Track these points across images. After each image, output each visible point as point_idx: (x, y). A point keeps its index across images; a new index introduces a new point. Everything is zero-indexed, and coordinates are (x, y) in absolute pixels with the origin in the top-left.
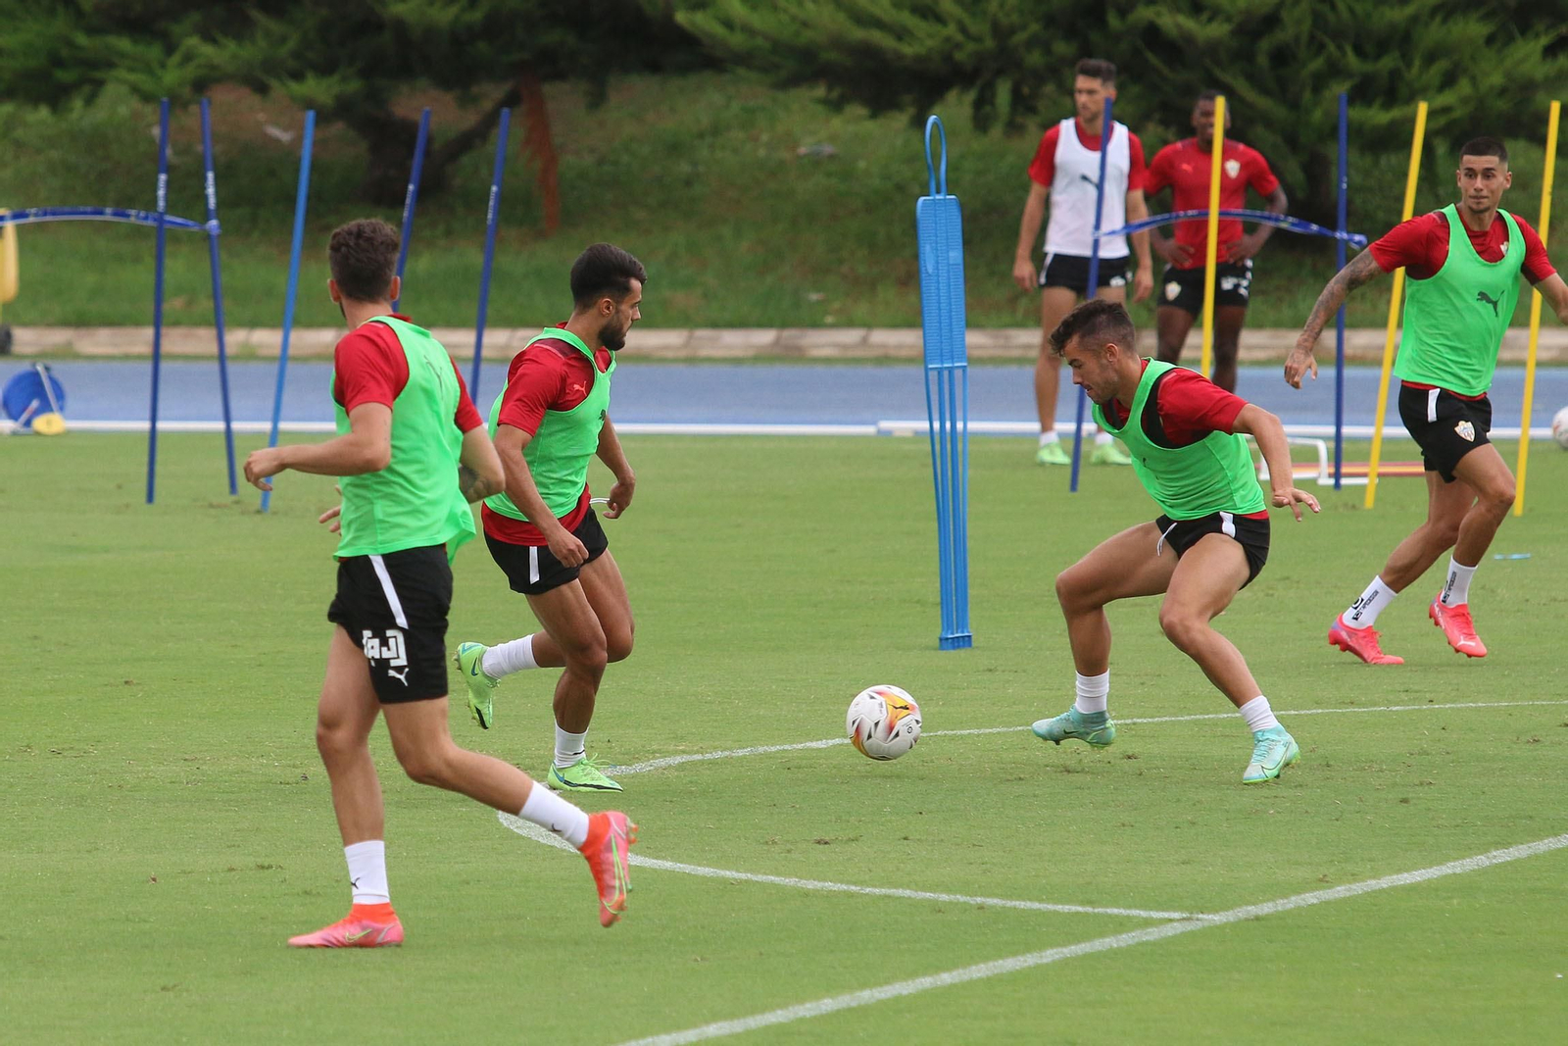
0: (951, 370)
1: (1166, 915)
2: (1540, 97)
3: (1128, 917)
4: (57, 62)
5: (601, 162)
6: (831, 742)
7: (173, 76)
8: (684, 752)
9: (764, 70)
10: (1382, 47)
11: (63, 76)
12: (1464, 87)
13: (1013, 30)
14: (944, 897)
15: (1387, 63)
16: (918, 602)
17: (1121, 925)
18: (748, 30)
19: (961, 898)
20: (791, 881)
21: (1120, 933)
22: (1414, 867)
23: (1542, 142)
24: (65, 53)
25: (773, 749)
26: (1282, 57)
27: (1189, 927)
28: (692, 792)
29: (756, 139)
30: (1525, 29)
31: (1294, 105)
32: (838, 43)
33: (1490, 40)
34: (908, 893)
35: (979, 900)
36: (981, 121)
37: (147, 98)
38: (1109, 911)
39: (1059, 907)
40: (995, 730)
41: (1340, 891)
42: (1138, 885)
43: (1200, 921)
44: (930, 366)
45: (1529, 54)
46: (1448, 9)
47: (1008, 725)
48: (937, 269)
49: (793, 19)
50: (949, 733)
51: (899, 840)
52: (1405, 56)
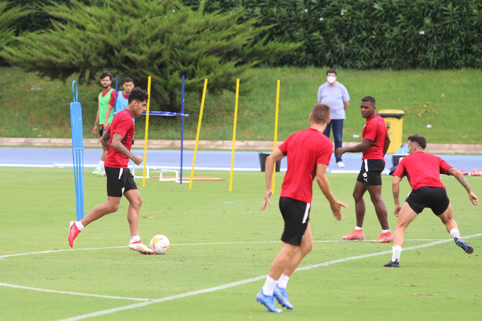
0: (79, 150)
1: (143, 299)
2: (233, 78)
3: (133, 300)
6: (48, 252)
8: (8, 254)
9: (23, 67)
10: (190, 63)
12: (212, 74)
14: (83, 294)
15: (191, 67)
16: (69, 213)
17: (131, 302)
18: (17, 57)
19: (87, 295)
20: (40, 289)
21: (131, 304)
22: (210, 287)
23: (234, 91)
25: (33, 253)
26: (162, 66)
27: (150, 303)
28: (11, 265)
29: (19, 86)
30: (229, 60)
31: (166, 79)
32: (41, 60)
33: (220, 62)
34: (72, 293)
35: (92, 295)
36: (80, 82)
38: (128, 298)
39: (114, 297)
40: (93, 249)
41: (190, 294)
42: (135, 291)
43: (152, 301)
44: (74, 149)
45: (230, 66)
46: (209, 53)
47: (97, 247)
48: (75, 122)
49: (29, 53)
50: (81, 249)
51: (69, 278)
52: (196, 65)
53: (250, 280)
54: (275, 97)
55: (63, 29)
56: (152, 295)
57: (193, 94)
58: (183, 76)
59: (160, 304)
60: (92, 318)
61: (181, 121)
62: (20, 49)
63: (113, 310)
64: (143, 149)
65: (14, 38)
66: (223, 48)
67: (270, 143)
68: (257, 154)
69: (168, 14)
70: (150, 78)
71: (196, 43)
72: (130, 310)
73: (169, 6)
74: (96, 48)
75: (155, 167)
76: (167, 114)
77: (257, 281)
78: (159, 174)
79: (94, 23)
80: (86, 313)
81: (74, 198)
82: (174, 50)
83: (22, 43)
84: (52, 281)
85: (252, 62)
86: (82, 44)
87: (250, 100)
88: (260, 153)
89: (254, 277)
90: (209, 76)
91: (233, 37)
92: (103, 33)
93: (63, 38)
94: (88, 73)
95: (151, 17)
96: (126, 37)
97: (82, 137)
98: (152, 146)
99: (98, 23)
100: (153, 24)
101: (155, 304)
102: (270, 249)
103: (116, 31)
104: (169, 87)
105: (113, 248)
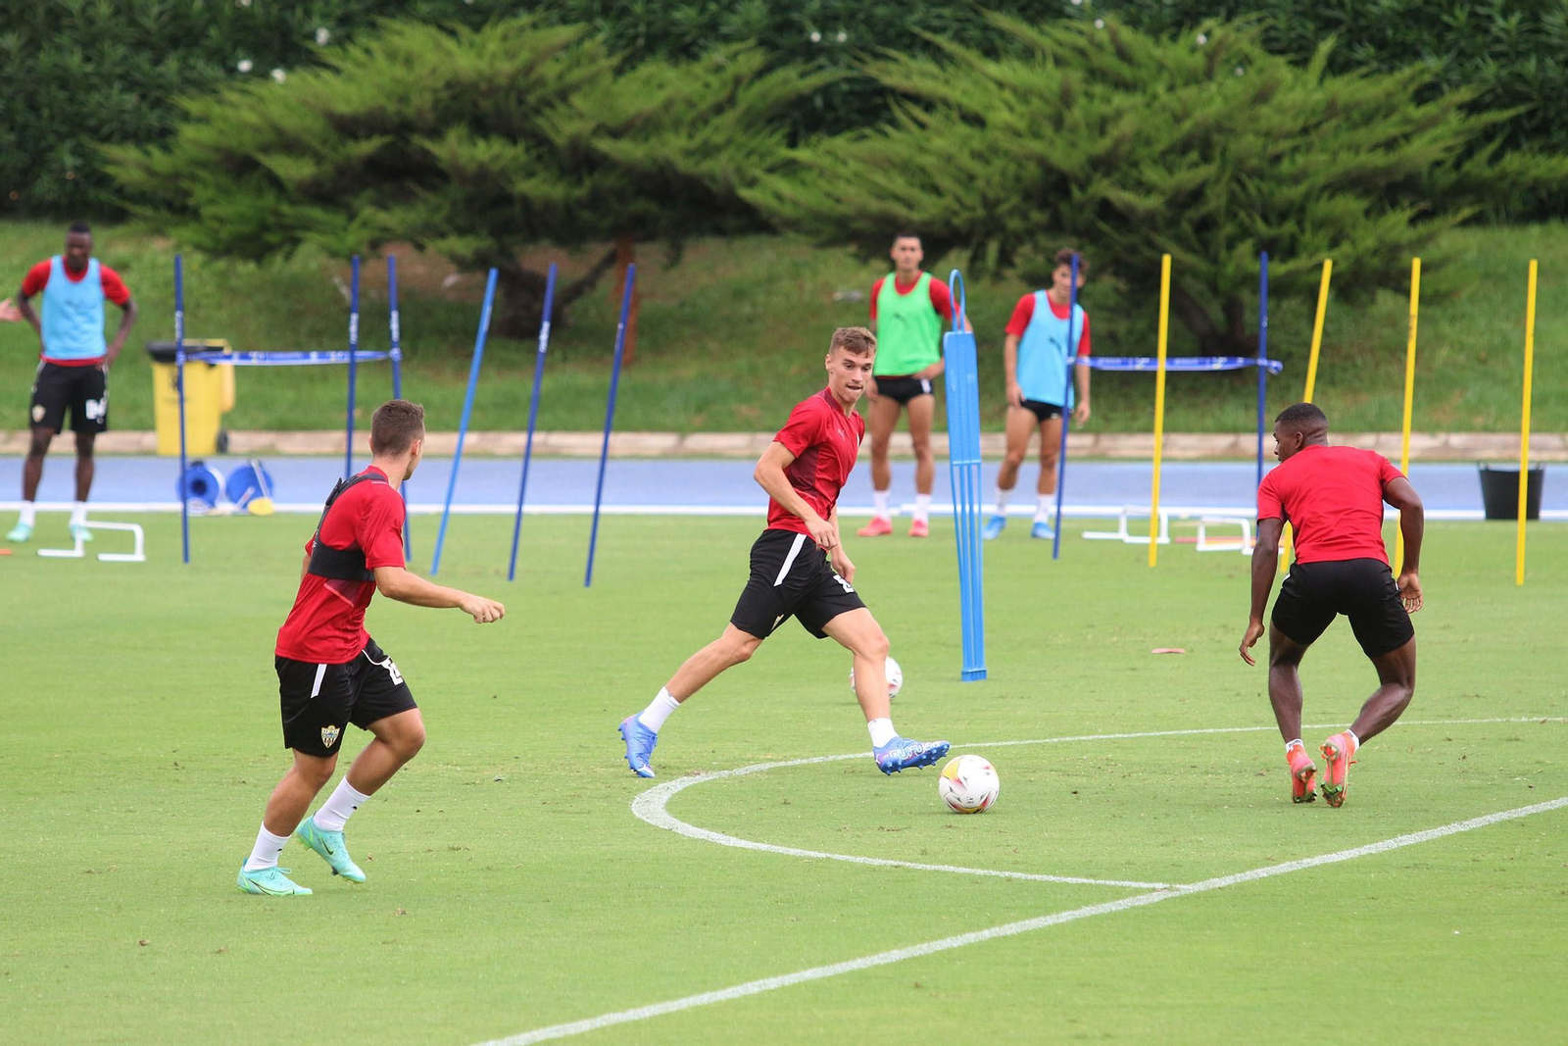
0: (969, 466)
1: (1151, 885)
2: (1405, 255)
3: (1122, 886)
4: (264, 228)
5: (682, 305)
7: (355, 237)
8: (771, 760)
9: (809, 233)
10: (1283, 217)
11: (272, 238)
12: (1346, 247)
13: (998, 202)
14: (980, 872)
15: (1290, 227)
16: (943, 644)
17: (1118, 894)
18: (795, 203)
19: (994, 873)
20: (860, 860)
21: (1118, 899)
22: (1340, 849)
23: (1407, 293)
24: (271, 220)
25: (840, 758)
26: (1205, 225)
27: (1170, 895)
28: (779, 791)
29: (801, 288)
30: (1394, 205)
31: (1215, 261)
32: (862, 214)
33: (1367, 213)
34: (952, 868)
35: (1007, 874)
36: (973, 273)
37: (334, 254)
38: (1107, 882)
39: (1069, 880)
40: (1009, 743)
41: (1284, 867)
42: (1129, 863)
43: (1178, 890)
44: (955, 463)
45: (1396, 224)
46: (1334, 188)
47: (1020, 739)
48: (959, 388)
49: (828, 195)
50: (974, 745)
51: (942, 827)
52: (1300, 224)
53: (1454, 828)
54: (1524, 306)
55: (922, 126)
56: (1175, 872)
57: (1292, 304)
58: (1264, 255)
59: (1197, 896)
60: (1005, 937)
61: (1257, 381)
62: (803, 183)
63: (1065, 916)
64: (1150, 460)
65: (786, 153)
66: (1377, 172)
67: (1510, 438)
68: (1473, 471)
69: (1219, 78)
70: (1167, 261)
71: (1300, 159)
72: (1113, 916)
73: (1223, 56)
74: (1018, 179)
75: (1184, 512)
76: (1219, 364)
77: (1474, 829)
78: (1195, 531)
79: (1011, 109)
80: (992, 923)
81: (955, 602)
82: (1239, 181)
83: (808, 167)
84: (895, 834)
85: (1458, 209)
86: (976, 167)
87: (1453, 320)
88: (1482, 467)
89: (1466, 819)
90: (1336, 253)
91: (1402, 142)
92: (1036, 135)
93: (922, 150)
94: (993, 250)
95: (1171, 88)
96: (1103, 145)
97: (979, 429)
98: (1175, 453)
99: (1020, 108)
100: (1178, 108)
101: (1186, 898)
102: (1511, 740)
103: (1073, 130)
104: (1223, 285)
105: (1066, 742)
